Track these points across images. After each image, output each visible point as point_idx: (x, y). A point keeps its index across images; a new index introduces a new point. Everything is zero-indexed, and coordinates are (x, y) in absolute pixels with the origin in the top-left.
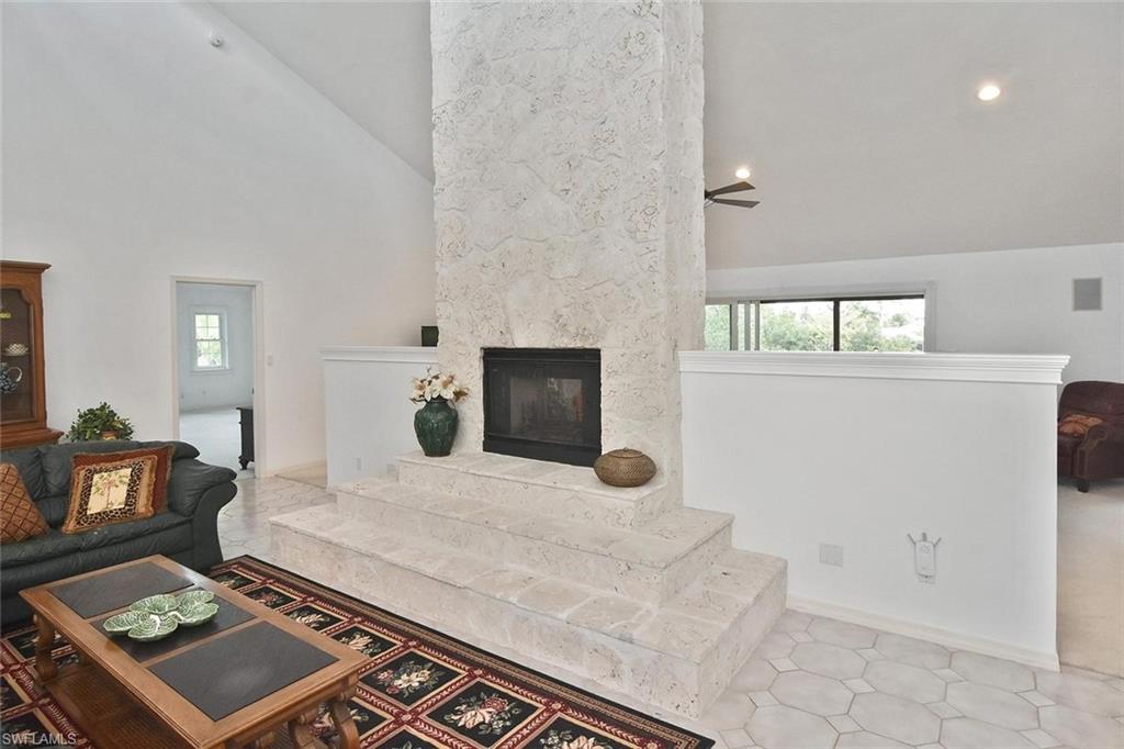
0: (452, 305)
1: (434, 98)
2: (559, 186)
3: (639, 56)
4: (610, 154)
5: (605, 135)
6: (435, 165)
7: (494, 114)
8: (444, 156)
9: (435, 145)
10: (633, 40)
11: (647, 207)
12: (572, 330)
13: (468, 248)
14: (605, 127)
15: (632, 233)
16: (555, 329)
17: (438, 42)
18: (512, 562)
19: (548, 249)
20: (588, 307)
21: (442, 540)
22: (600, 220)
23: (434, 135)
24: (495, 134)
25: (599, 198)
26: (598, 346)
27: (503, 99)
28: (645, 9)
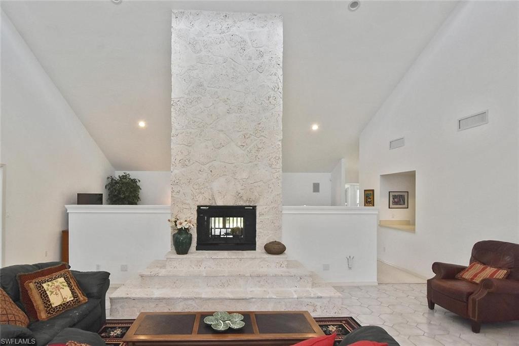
0: (181, 186)
1: (172, 94)
2: (240, 144)
3: (274, 104)
4: (262, 136)
5: (260, 129)
6: (172, 123)
7: (208, 109)
8: (177, 121)
9: (173, 114)
10: (271, 98)
11: (276, 156)
12: (245, 199)
13: (191, 162)
14: (260, 126)
15: (271, 165)
16: (237, 198)
17: (175, 70)
18: (251, 288)
19: (234, 167)
20: (252, 190)
21: (213, 287)
22: (257, 159)
23: (172, 110)
24: (208, 117)
25: (257, 151)
26: (256, 205)
27: (213, 104)
28: (276, 89)
